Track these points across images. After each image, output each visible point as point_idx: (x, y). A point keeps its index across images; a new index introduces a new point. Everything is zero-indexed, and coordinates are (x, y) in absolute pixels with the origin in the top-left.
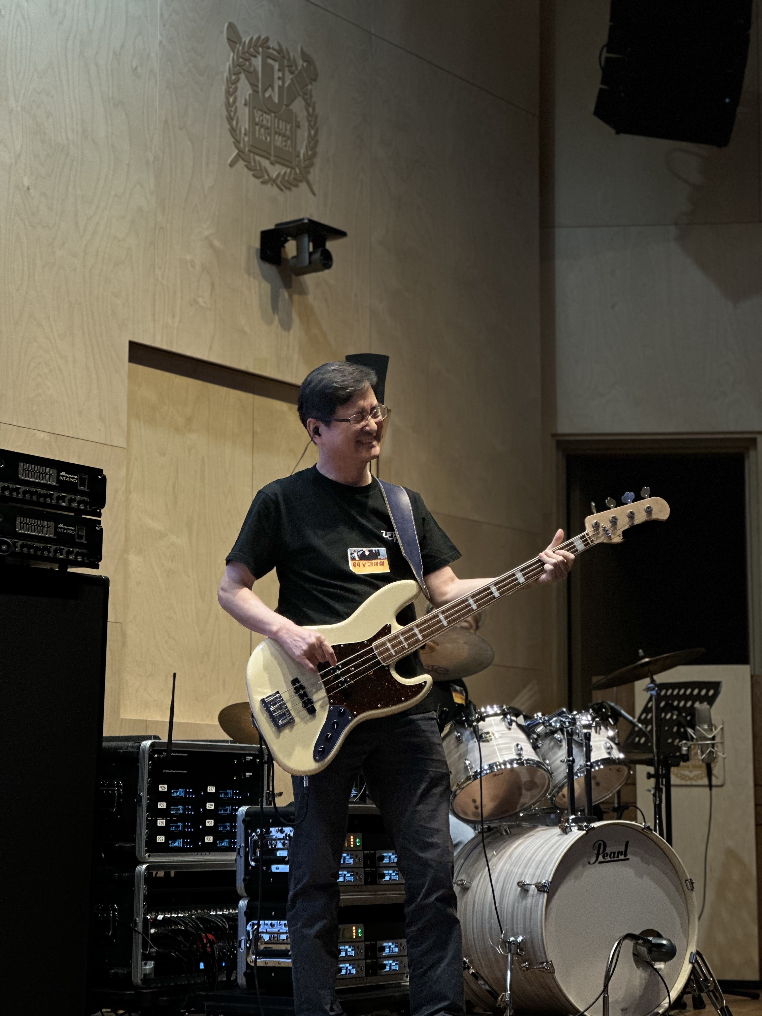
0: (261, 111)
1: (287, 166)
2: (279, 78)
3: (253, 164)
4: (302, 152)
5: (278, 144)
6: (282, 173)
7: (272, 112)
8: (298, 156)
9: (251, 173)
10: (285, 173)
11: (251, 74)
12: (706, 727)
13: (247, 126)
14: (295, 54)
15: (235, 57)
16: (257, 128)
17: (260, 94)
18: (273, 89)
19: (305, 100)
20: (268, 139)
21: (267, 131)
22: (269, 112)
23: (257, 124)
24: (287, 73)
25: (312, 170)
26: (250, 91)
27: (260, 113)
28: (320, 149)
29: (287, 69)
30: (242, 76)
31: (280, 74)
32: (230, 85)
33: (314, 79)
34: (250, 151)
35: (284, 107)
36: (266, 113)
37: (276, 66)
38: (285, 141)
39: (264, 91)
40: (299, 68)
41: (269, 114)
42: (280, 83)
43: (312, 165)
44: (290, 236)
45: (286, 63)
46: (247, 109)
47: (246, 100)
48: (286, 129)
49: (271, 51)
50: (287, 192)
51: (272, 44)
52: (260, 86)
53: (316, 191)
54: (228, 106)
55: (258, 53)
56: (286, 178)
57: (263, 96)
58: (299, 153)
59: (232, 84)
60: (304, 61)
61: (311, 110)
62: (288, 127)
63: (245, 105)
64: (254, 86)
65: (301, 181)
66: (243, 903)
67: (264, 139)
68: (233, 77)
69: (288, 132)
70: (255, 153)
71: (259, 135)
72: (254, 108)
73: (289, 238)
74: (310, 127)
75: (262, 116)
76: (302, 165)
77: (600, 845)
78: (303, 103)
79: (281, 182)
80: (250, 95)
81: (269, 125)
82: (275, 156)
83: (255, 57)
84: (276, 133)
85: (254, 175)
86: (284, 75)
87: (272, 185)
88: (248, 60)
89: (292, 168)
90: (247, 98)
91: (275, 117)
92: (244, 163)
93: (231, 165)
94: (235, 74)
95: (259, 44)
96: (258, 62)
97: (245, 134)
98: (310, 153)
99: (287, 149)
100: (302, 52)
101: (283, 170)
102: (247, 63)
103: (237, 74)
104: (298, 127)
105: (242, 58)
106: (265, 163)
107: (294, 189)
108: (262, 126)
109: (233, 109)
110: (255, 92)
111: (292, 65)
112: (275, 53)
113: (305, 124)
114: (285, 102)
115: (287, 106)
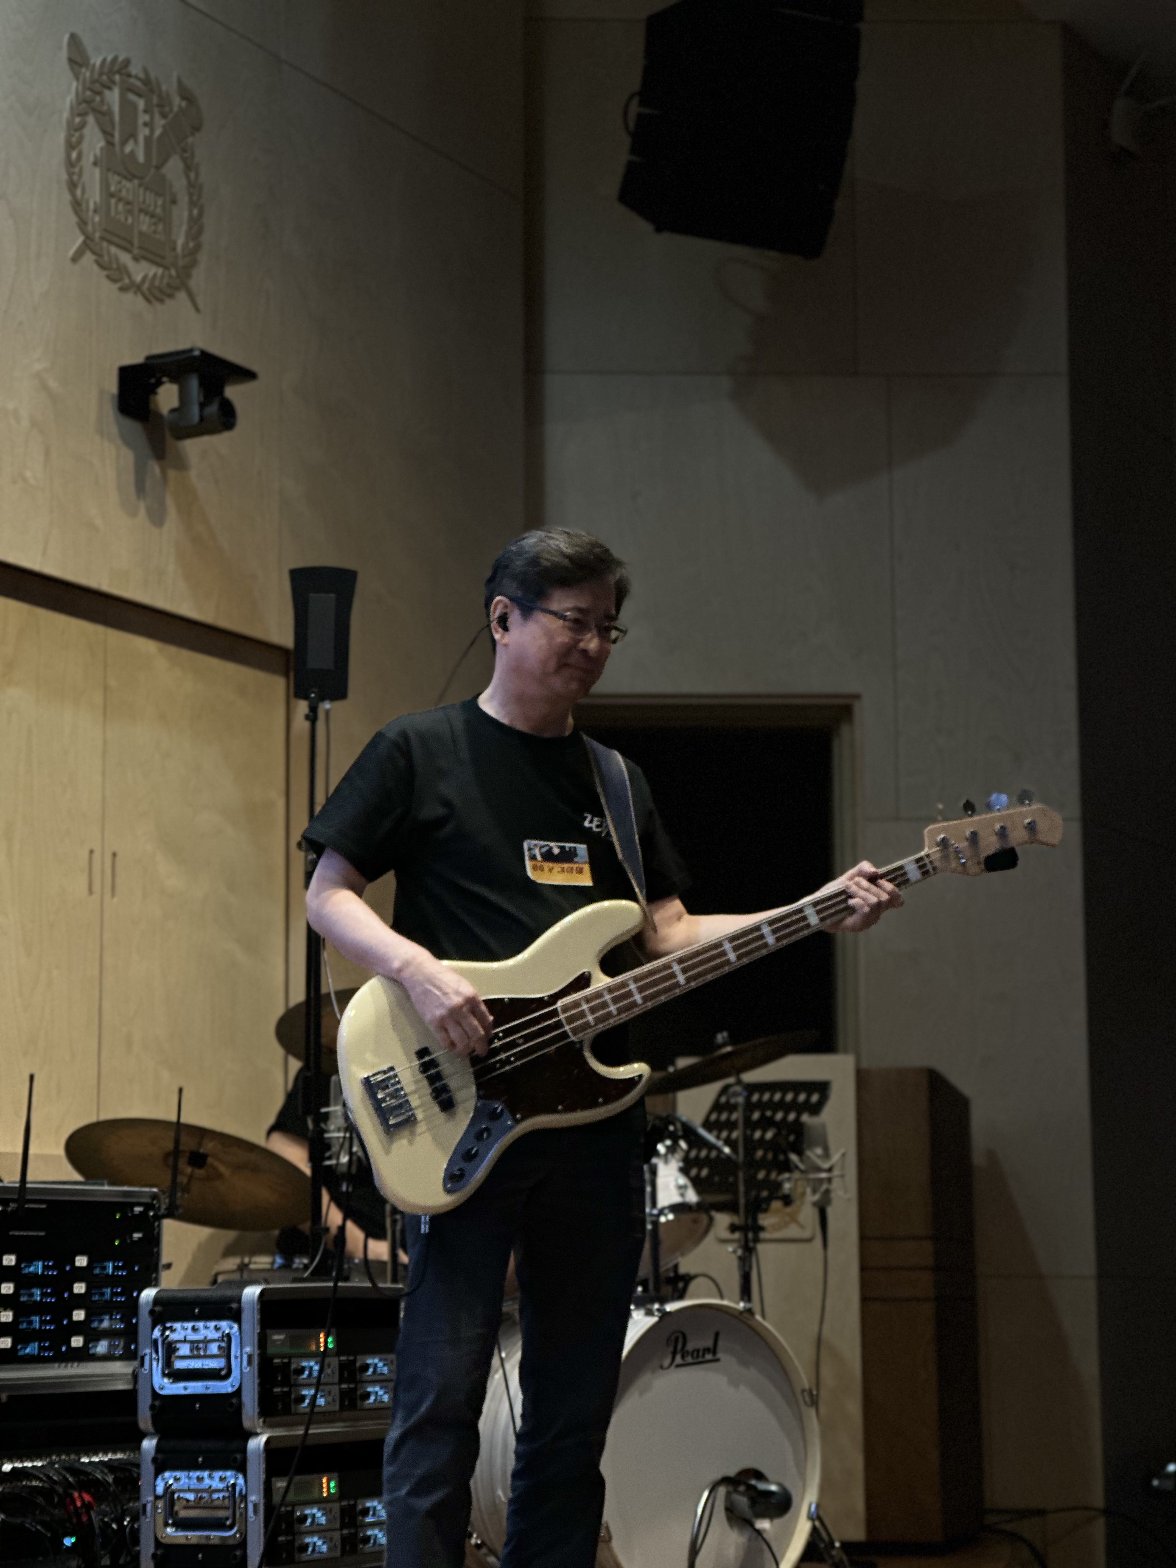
0: (119, 174)
1: (158, 265)
2: (146, 124)
3: (106, 258)
4: (180, 242)
5: (144, 228)
6: (151, 274)
7: (134, 176)
8: (174, 249)
9: (105, 273)
10: (155, 275)
11: (103, 115)
12: (819, 1151)
13: (98, 199)
14: (170, 87)
15: (80, 88)
16: (113, 201)
17: (117, 148)
18: (136, 141)
19: (184, 160)
20: (130, 220)
21: (129, 207)
22: (129, 177)
23: (112, 195)
24: (157, 116)
25: (195, 272)
26: (102, 143)
27: (117, 178)
28: (206, 238)
29: (156, 110)
30: (91, 119)
31: (147, 118)
32: (72, 132)
33: (196, 128)
34: (102, 238)
35: (153, 171)
36: (125, 178)
37: (141, 104)
38: (155, 224)
39: (124, 143)
40: (176, 109)
41: (130, 180)
42: (147, 131)
43: (193, 264)
44: (168, 376)
45: (155, 100)
46: (97, 172)
47: (95, 156)
48: (156, 206)
49: (132, 80)
50: (158, 306)
51: (135, 69)
52: (117, 135)
53: (201, 306)
54: (70, 165)
55: (114, 83)
56: (157, 283)
57: (122, 150)
58: (174, 243)
59: (76, 130)
60: (183, 98)
61: (192, 175)
62: (160, 202)
63: (95, 164)
64: (107, 134)
65: (177, 289)
66: (149, 1444)
67: (123, 219)
68: (78, 120)
69: (159, 211)
70: (110, 242)
71: (117, 213)
72: (109, 170)
73: (165, 379)
74: (192, 204)
75: (120, 182)
76: (181, 263)
77: (677, 1339)
78: (180, 165)
79: (149, 289)
80: (102, 149)
81: (130, 197)
82: (140, 248)
83: (109, 88)
84: (141, 211)
85: (108, 277)
86: (152, 118)
87: (135, 293)
88: (99, 93)
89: (166, 268)
90: (98, 152)
91: (140, 185)
92: (94, 257)
93: (75, 259)
94: (79, 115)
95: (116, 68)
96: (113, 97)
97: (95, 211)
98: (191, 244)
99: (158, 236)
100: (180, 82)
101: (153, 270)
102: (98, 99)
103: (83, 115)
104: (174, 202)
105: (91, 90)
106: (125, 258)
107: (168, 301)
108: (120, 199)
109: (77, 170)
110: (110, 144)
111: (163, 104)
112: (138, 83)
113: (183, 199)
114: (154, 162)
115: (158, 168)
